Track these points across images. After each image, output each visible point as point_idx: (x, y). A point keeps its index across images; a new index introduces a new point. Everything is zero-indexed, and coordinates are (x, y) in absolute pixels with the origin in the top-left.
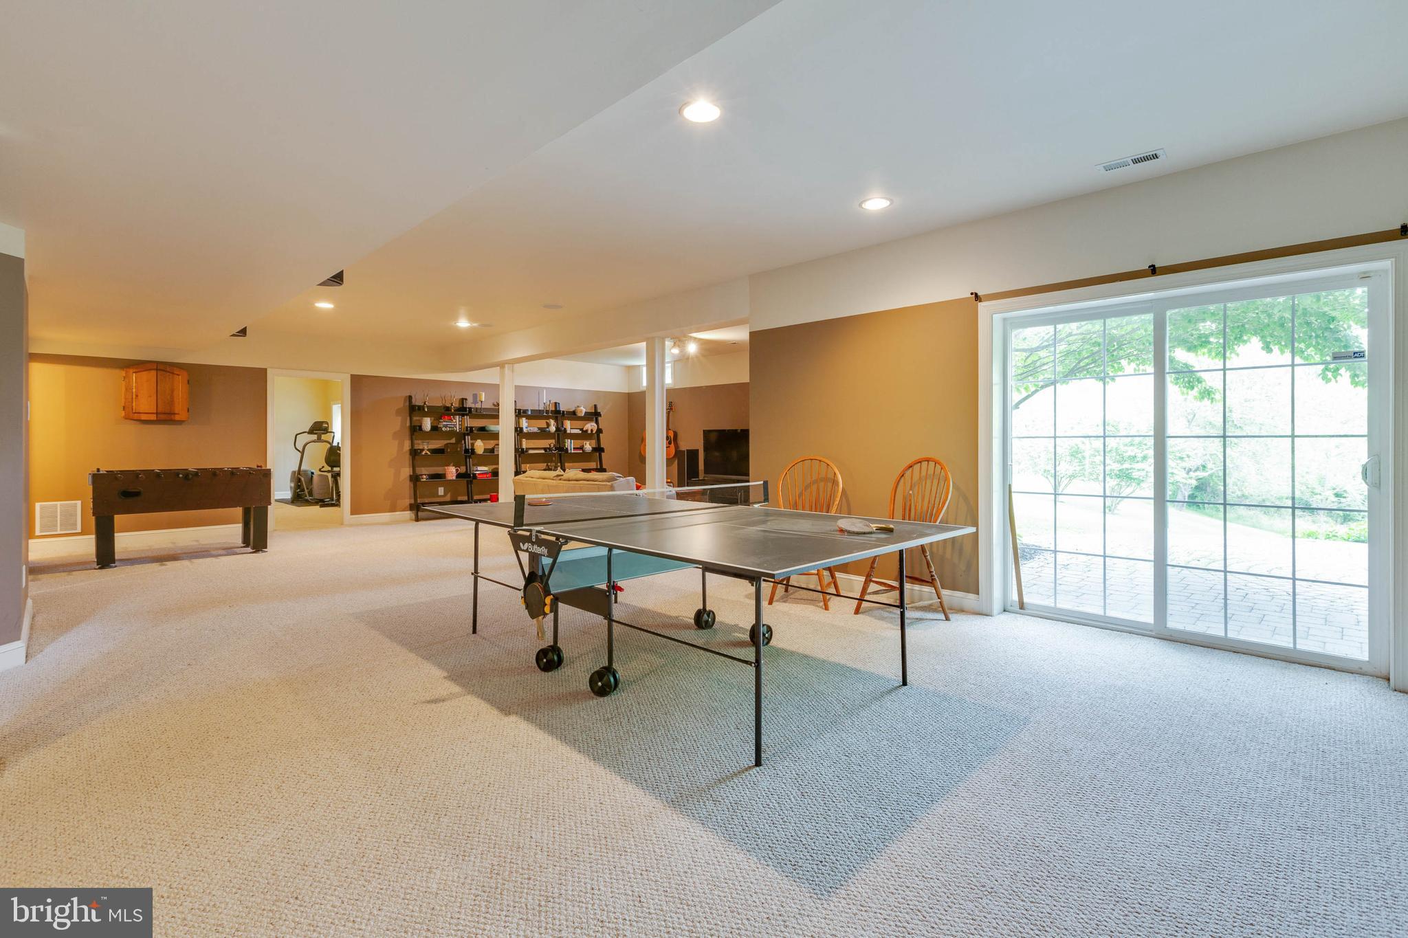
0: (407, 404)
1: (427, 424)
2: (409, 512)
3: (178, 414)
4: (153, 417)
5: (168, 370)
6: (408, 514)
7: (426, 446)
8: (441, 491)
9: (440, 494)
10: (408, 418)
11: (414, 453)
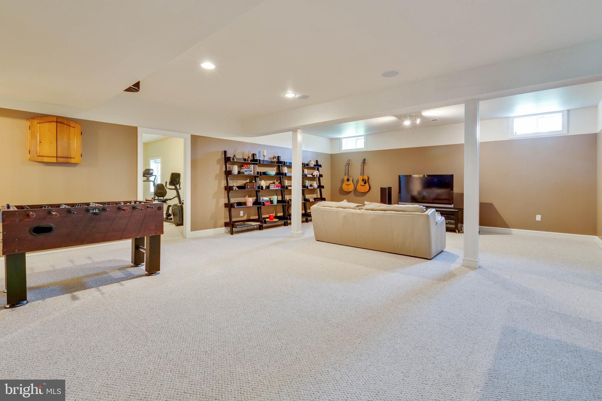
0: (223, 156)
1: (235, 169)
2: (224, 228)
3: (74, 158)
4: (54, 160)
5: (66, 122)
6: (223, 229)
7: (235, 183)
8: (242, 213)
9: (241, 216)
10: (224, 166)
11: (228, 189)
